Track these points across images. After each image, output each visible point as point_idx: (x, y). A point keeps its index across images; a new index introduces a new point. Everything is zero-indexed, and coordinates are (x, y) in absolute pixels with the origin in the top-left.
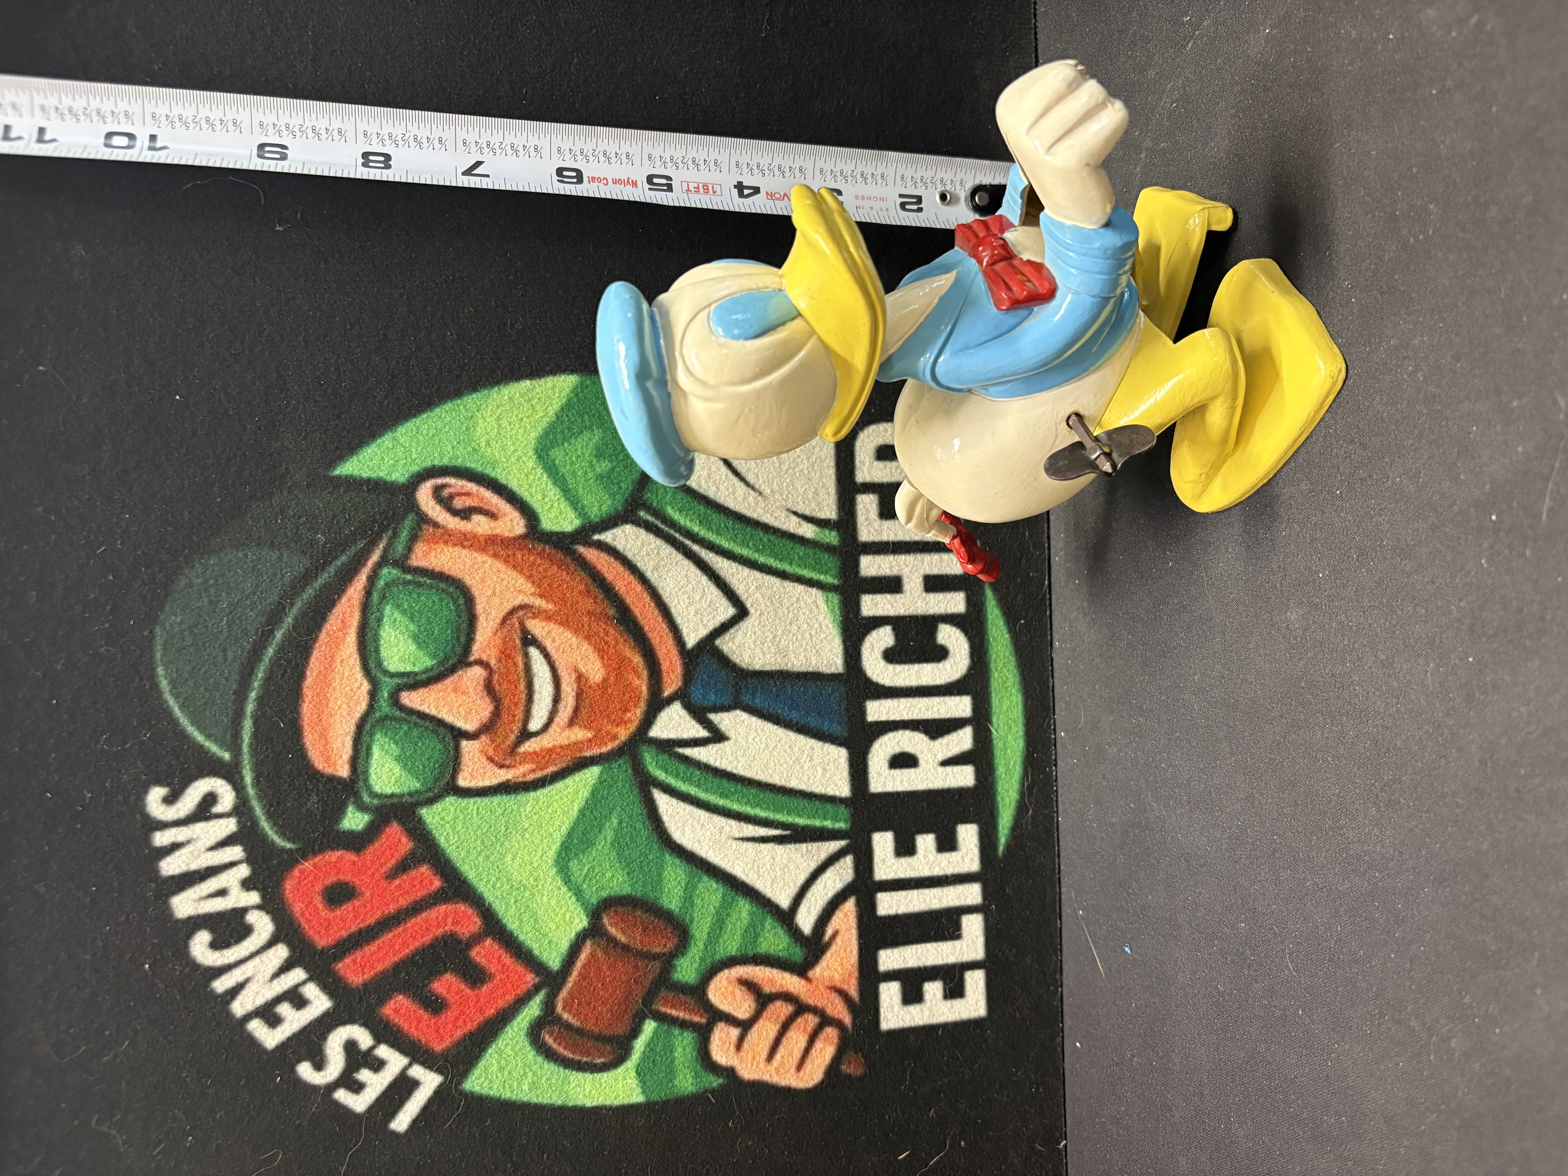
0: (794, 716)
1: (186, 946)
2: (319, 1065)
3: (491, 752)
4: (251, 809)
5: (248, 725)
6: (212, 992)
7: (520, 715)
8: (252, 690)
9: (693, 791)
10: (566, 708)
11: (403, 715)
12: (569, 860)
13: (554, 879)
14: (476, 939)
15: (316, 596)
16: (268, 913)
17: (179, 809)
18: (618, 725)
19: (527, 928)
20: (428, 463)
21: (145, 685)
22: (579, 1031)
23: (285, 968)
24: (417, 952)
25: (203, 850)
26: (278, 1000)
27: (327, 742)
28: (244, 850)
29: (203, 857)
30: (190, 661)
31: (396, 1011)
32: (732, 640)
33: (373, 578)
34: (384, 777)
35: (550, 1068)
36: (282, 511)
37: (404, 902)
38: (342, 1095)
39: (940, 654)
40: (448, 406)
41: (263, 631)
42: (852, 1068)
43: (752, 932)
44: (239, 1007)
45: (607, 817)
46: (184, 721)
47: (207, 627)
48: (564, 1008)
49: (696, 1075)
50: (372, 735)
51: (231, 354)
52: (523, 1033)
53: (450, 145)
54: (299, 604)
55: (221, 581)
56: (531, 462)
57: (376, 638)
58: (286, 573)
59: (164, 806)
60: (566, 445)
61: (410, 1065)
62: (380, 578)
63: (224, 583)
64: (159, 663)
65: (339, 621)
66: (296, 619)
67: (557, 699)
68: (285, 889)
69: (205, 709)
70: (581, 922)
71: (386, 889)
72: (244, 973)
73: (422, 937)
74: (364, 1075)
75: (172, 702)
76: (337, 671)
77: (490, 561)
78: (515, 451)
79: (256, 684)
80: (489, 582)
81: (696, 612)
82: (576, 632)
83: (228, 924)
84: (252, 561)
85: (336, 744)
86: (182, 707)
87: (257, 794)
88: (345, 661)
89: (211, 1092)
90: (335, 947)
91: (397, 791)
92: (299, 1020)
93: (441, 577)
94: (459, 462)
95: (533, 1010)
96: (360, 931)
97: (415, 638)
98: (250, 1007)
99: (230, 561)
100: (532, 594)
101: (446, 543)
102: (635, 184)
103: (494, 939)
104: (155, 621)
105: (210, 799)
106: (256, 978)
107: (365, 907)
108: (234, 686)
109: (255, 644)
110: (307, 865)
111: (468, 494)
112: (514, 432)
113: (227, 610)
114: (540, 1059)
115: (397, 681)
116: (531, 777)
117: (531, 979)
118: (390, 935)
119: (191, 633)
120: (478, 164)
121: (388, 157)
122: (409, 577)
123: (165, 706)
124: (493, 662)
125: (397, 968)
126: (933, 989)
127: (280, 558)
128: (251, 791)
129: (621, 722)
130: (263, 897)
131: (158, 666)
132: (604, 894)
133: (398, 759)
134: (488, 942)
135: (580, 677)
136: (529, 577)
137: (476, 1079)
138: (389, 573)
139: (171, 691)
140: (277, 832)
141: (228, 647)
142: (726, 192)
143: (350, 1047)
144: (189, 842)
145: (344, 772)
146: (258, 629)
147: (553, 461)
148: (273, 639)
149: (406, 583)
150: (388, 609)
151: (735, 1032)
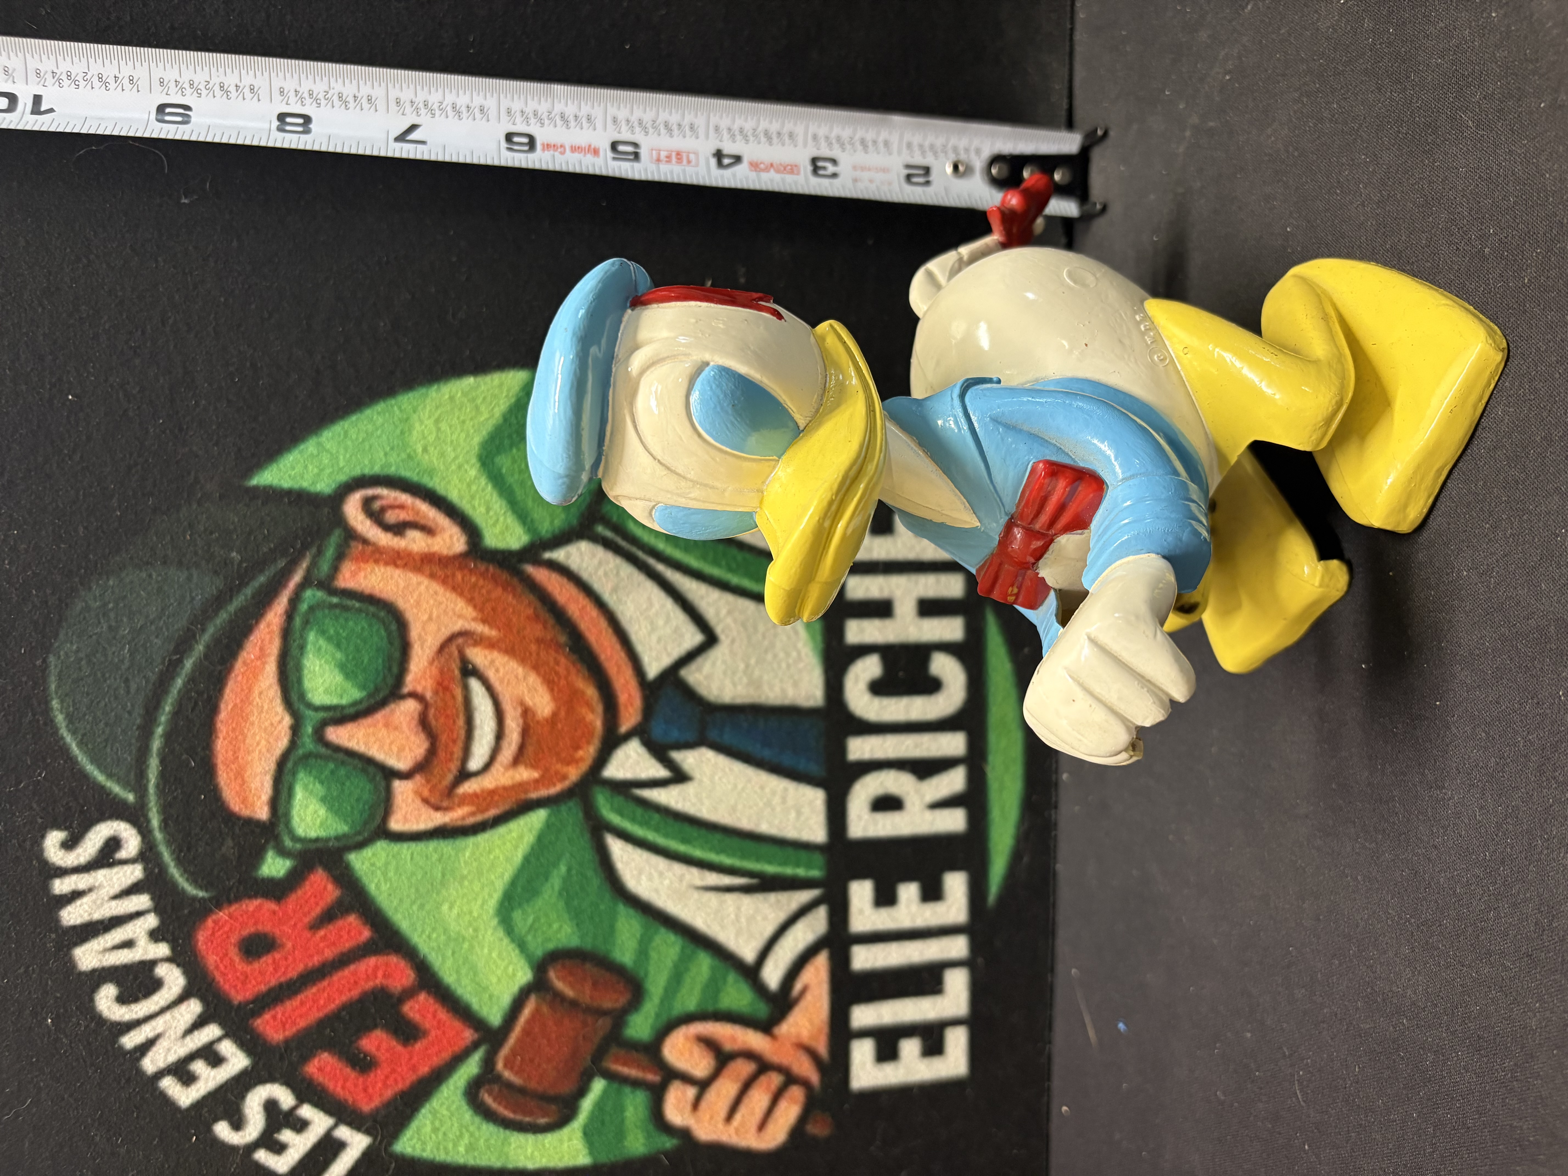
0: (766, 754)
1: (92, 1000)
2: (238, 1124)
3: (426, 793)
4: (158, 856)
5: (154, 765)
6: (121, 1048)
7: (458, 752)
8: (159, 725)
9: (651, 836)
10: (510, 744)
11: (329, 752)
12: (512, 909)
13: (495, 929)
14: (409, 994)
15: (231, 621)
16: (178, 965)
17: (79, 855)
18: (568, 764)
19: (465, 981)
20: (357, 472)
21: (38, 721)
22: (522, 1091)
23: (198, 1024)
24: (344, 1007)
25: (106, 898)
26: (192, 1057)
27: (244, 782)
28: (152, 899)
29: (106, 906)
30: (88, 694)
31: (320, 1069)
32: (699, 670)
33: (294, 601)
34: (309, 819)
35: (488, 1130)
36: (191, 526)
37: (329, 954)
38: (262, 1156)
39: (932, 686)
40: (380, 406)
41: (170, 660)
42: (818, 1129)
43: (713, 987)
44: (150, 1064)
45: (555, 865)
46: (82, 759)
47: (106, 656)
48: (505, 1066)
49: (648, 1137)
50: (294, 774)
51: (131, 347)
52: (460, 1092)
53: (381, 104)
54: (211, 630)
55: (122, 605)
56: (473, 471)
57: (299, 668)
58: (197, 595)
59: (63, 851)
60: (514, 451)
61: (336, 1126)
62: (303, 602)
63: (124, 606)
64: (54, 696)
65: (257, 649)
66: (208, 647)
67: (500, 735)
68: (197, 941)
69: (105, 747)
70: (524, 975)
71: (309, 940)
72: (154, 1029)
73: (350, 990)
74: (286, 1135)
75: (68, 738)
76: (255, 703)
77: (426, 582)
78: (456, 458)
79: (163, 719)
80: (425, 605)
81: (659, 640)
82: (523, 661)
83: (136, 978)
84: (157, 582)
85: (254, 784)
86: (81, 744)
87: (165, 838)
88: (265, 693)
89: (123, 1151)
90: (253, 1002)
91: (322, 834)
92: (214, 1078)
93: (371, 600)
94: (392, 471)
95: (471, 1068)
96: (281, 986)
97: (342, 667)
98: (162, 1064)
99: (132, 582)
100: (474, 619)
101: (377, 561)
102: (596, 152)
103: (429, 993)
104: (47, 649)
105: (113, 844)
106: (167, 1035)
107: (286, 959)
108: (138, 721)
109: (161, 673)
110: (222, 915)
111: (402, 507)
112: (454, 437)
113: (129, 637)
114: (478, 1120)
115: (322, 715)
116: (471, 821)
117: (469, 1035)
118: (314, 990)
119: (89, 662)
120: (413, 128)
121: (307, 119)
122: (335, 600)
123: (62, 743)
124: (429, 695)
125: (322, 1024)
126: (910, 1047)
127: (189, 579)
128: (158, 835)
129: (571, 761)
130: (173, 949)
131: (52, 699)
132: (551, 946)
133: (323, 800)
134: (422, 996)
135: (526, 712)
136: (470, 601)
137: (408, 1140)
138: (314, 596)
139: (67, 726)
140: (187, 880)
141: (130, 677)
142: (702, 162)
143: (271, 1106)
144: (90, 890)
145: (262, 813)
146: (164, 659)
147: (500, 470)
148: (182, 668)
149: (333, 606)
150: (311, 636)
151: (691, 1092)
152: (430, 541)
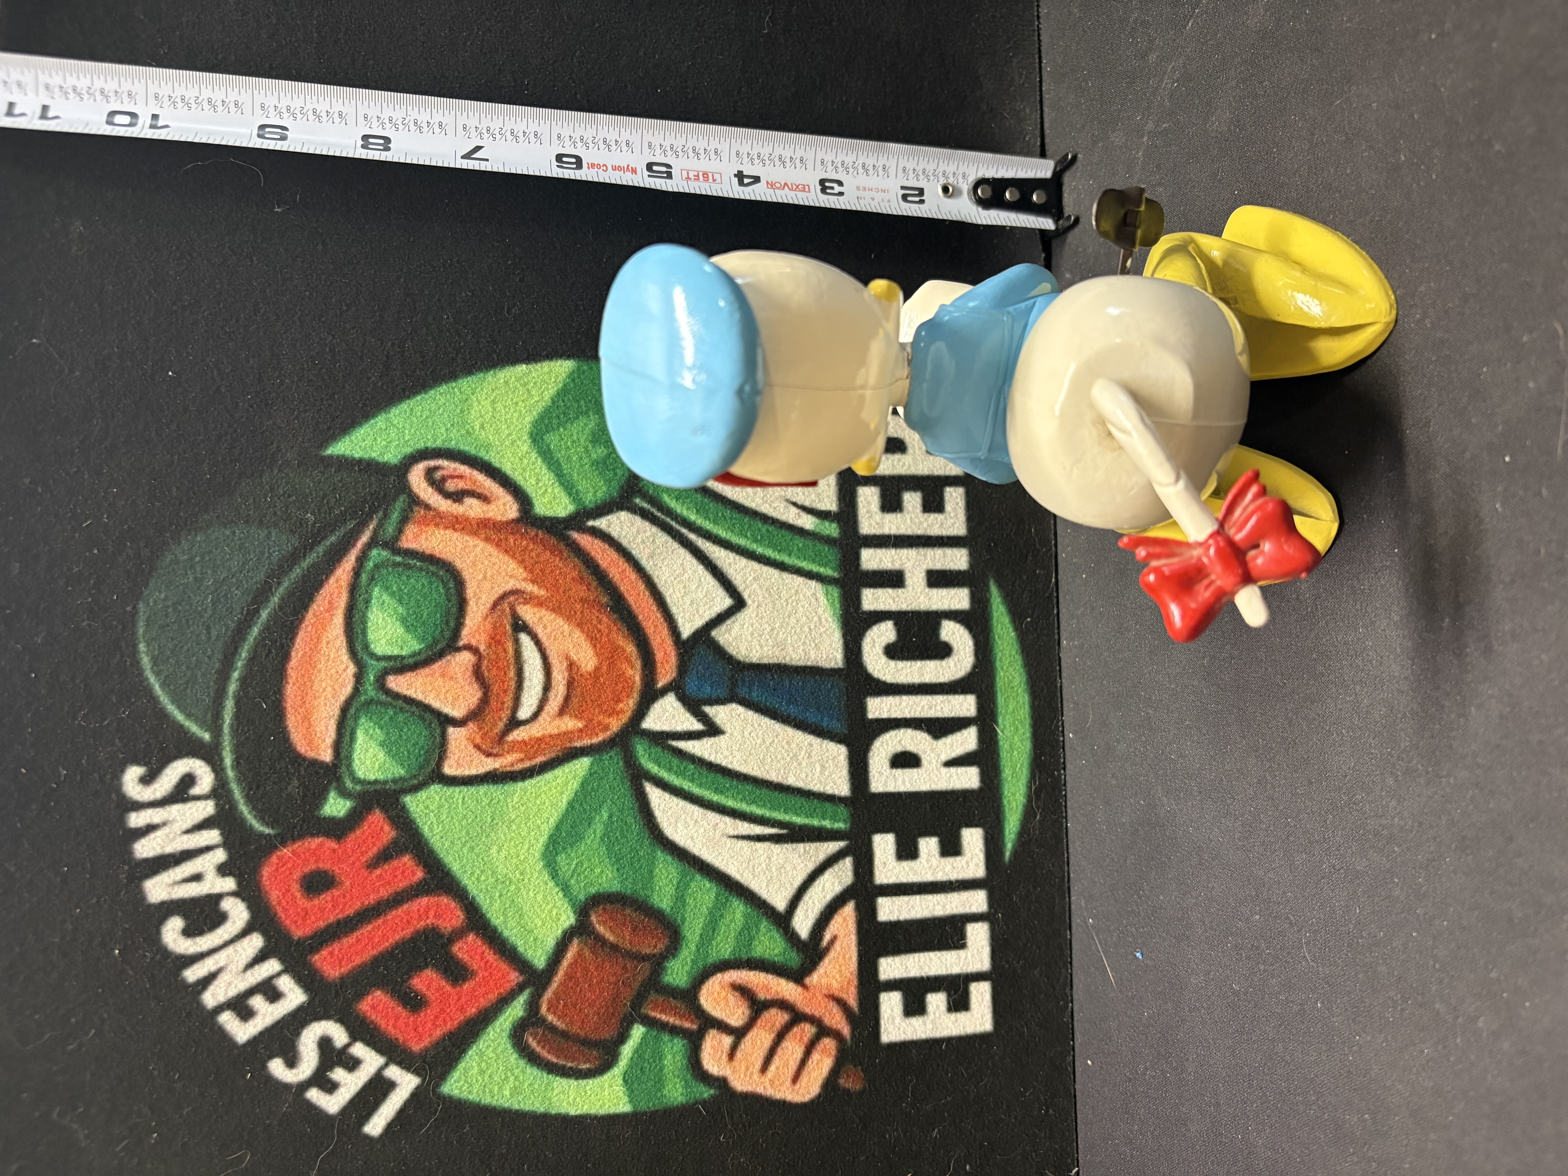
0: (792, 710)
1: (158, 933)
2: (292, 1062)
3: (478, 740)
4: (230, 792)
5: (229, 706)
6: (183, 981)
7: (509, 702)
8: (235, 670)
9: (686, 785)
10: (556, 696)
11: (389, 699)
12: (557, 854)
13: (540, 873)
14: (458, 934)
15: (304, 576)
16: (243, 900)
17: (155, 790)
18: (609, 716)
19: (512, 923)
20: (421, 445)
21: (126, 661)
22: (564, 1035)
23: (260, 958)
24: (397, 945)
25: (179, 833)
26: (251, 992)
27: (310, 726)
28: (221, 834)
29: (178, 840)
30: (172, 639)
31: (373, 1007)
32: (729, 631)
33: (361, 560)
34: (368, 762)
35: (532, 1072)
36: (272, 490)
37: (385, 893)
38: (314, 1095)
39: (944, 651)
40: (443, 388)
41: (248, 610)
42: (850, 1082)
43: (747, 935)
44: (211, 998)
45: (597, 810)
46: (165, 700)
47: (191, 605)
48: (548, 1009)
49: (686, 1087)
50: (356, 719)
51: (226, 332)
52: (505, 1034)
53: (450, 129)
54: (286, 584)
55: (207, 559)
56: (525, 446)
57: (364, 621)
58: (274, 552)
59: (141, 786)
60: (561, 430)
61: (386, 1065)
62: (369, 560)
63: (210, 560)
64: (141, 639)
65: (326, 602)
66: (282, 599)
67: (547, 687)
68: (262, 876)
69: (186, 688)
70: (568, 919)
71: (366, 879)
72: (217, 963)
73: (402, 931)
74: (338, 1074)
75: (152, 679)
76: (322, 652)
77: (482, 544)
78: (509, 435)
79: (239, 664)
80: (480, 566)
81: (692, 602)
82: (568, 618)
83: (202, 911)
84: (240, 539)
85: (320, 727)
86: (163, 685)
87: (236, 776)
88: (332, 643)
89: (179, 1086)
90: (312, 938)
91: (381, 777)
92: (272, 1013)
93: (431, 559)
94: (452, 445)
95: (516, 1010)
96: (339, 922)
97: (403, 621)
98: (222, 998)
99: (217, 538)
100: (524, 580)
101: (437, 525)
102: (634, 171)
103: (477, 934)
105: (188, 780)
106: (229, 969)
107: (344, 897)
108: (217, 665)
109: (240, 622)
110: (286, 851)
111: (461, 477)
112: (508, 416)
113: (212, 589)
114: (522, 1063)
115: (383, 664)
116: (519, 767)
117: (515, 977)
118: (370, 927)
119: (175, 610)
120: (478, 148)
121: (387, 140)
122: (398, 559)
123: (146, 683)
124: (482, 648)
125: (377, 961)
126: (936, 1001)
127: (268, 536)
128: (230, 773)
129: (613, 713)
130: (239, 884)
131: (140, 642)
132: (593, 890)
133: (382, 744)
134: (471, 937)
135: (571, 665)
136: (522, 562)
137: (455, 1082)
138: (379, 555)
139: (152, 668)
140: (255, 817)
141: (211, 625)
142: (726, 180)
143: (325, 1043)
144: (164, 824)
145: (327, 756)
146: (243, 608)
147: (548, 446)
148: (258, 618)
149: (396, 565)
150: (376, 591)
151: (727, 1041)
152: (485, 507)
